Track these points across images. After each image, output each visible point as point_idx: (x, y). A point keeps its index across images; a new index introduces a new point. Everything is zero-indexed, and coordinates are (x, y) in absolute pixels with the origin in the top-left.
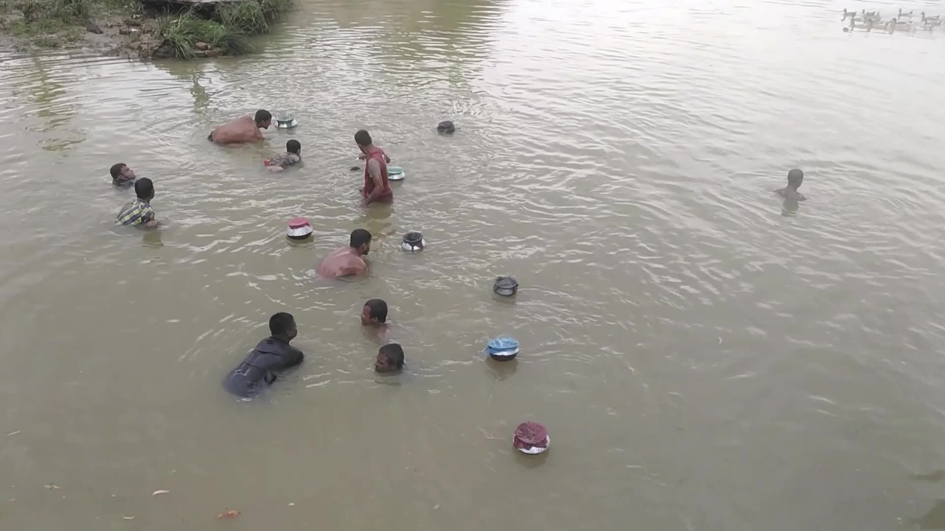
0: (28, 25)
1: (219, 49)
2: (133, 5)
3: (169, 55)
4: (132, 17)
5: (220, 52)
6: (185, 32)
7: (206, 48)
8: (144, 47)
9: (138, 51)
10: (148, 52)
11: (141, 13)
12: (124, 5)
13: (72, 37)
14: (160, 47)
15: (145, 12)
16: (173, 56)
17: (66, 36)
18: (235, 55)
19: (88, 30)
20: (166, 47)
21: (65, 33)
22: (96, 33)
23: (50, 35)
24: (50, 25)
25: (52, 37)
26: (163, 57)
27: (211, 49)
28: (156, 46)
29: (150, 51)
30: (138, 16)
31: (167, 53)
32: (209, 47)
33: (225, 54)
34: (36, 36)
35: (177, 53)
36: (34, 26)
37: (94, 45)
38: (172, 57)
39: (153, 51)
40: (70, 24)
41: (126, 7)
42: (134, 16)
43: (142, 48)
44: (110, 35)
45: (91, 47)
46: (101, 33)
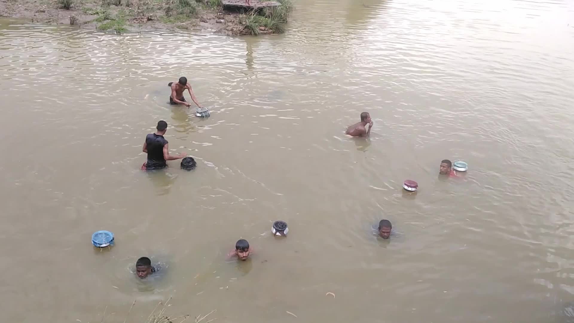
0: (169, 18)
1: (271, 30)
2: (216, 8)
3: (247, 33)
4: (217, 14)
5: (272, 32)
6: (254, 22)
7: (265, 30)
8: (235, 29)
9: (231, 31)
10: (237, 32)
11: (222, 12)
12: (211, 8)
13: (194, 24)
14: (243, 29)
15: (223, 12)
16: (251, 34)
17: (191, 24)
18: (278, 33)
19: (200, 21)
20: (246, 29)
21: (189, 22)
22: (205, 22)
23: (182, 23)
24: (180, 18)
25: (183, 24)
26: (245, 35)
27: (267, 30)
28: (242, 29)
29: (238, 32)
30: (220, 14)
31: (246, 32)
32: (266, 29)
33: (274, 33)
34: (175, 24)
35: (253, 33)
36: (172, 19)
37: (206, 28)
38: (249, 35)
39: (240, 32)
40: (190, 18)
41: (213, 9)
42: (218, 14)
43: (233, 30)
44: (212, 24)
45: (204, 29)
46: (207, 22)
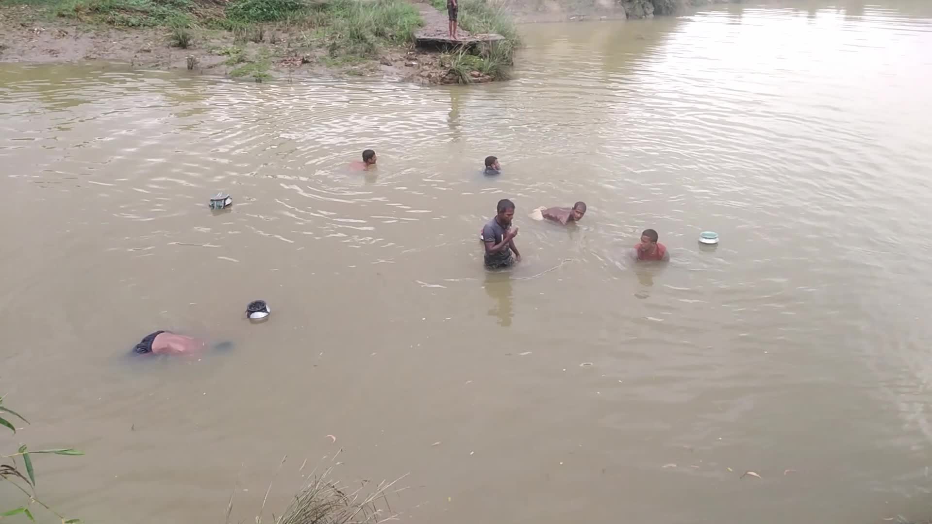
0: (334, 60)
1: (489, 76)
2: (405, 44)
3: (452, 81)
4: (407, 53)
5: (489, 79)
6: (463, 63)
7: (479, 76)
8: (433, 75)
9: (428, 78)
10: (437, 79)
11: (414, 51)
12: (398, 45)
13: (372, 68)
14: (447, 75)
15: (416, 50)
16: (458, 82)
17: (366, 67)
18: (500, 80)
19: (381, 63)
20: (451, 75)
21: (364, 65)
22: (388, 65)
23: (354, 67)
24: (351, 60)
25: (355, 69)
26: (448, 83)
27: (483, 76)
28: (444, 74)
29: (438, 78)
30: (412, 53)
31: (450, 79)
32: (481, 75)
33: (493, 80)
34: (343, 68)
35: (460, 80)
36: (338, 60)
37: (390, 74)
38: (455, 83)
39: (441, 78)
40: (366, 59)
41: (400, 46)
42: (409, 53)
43: (431, 76)
44: (398, 67)
45: (388, 75)
46: (391, 65)
